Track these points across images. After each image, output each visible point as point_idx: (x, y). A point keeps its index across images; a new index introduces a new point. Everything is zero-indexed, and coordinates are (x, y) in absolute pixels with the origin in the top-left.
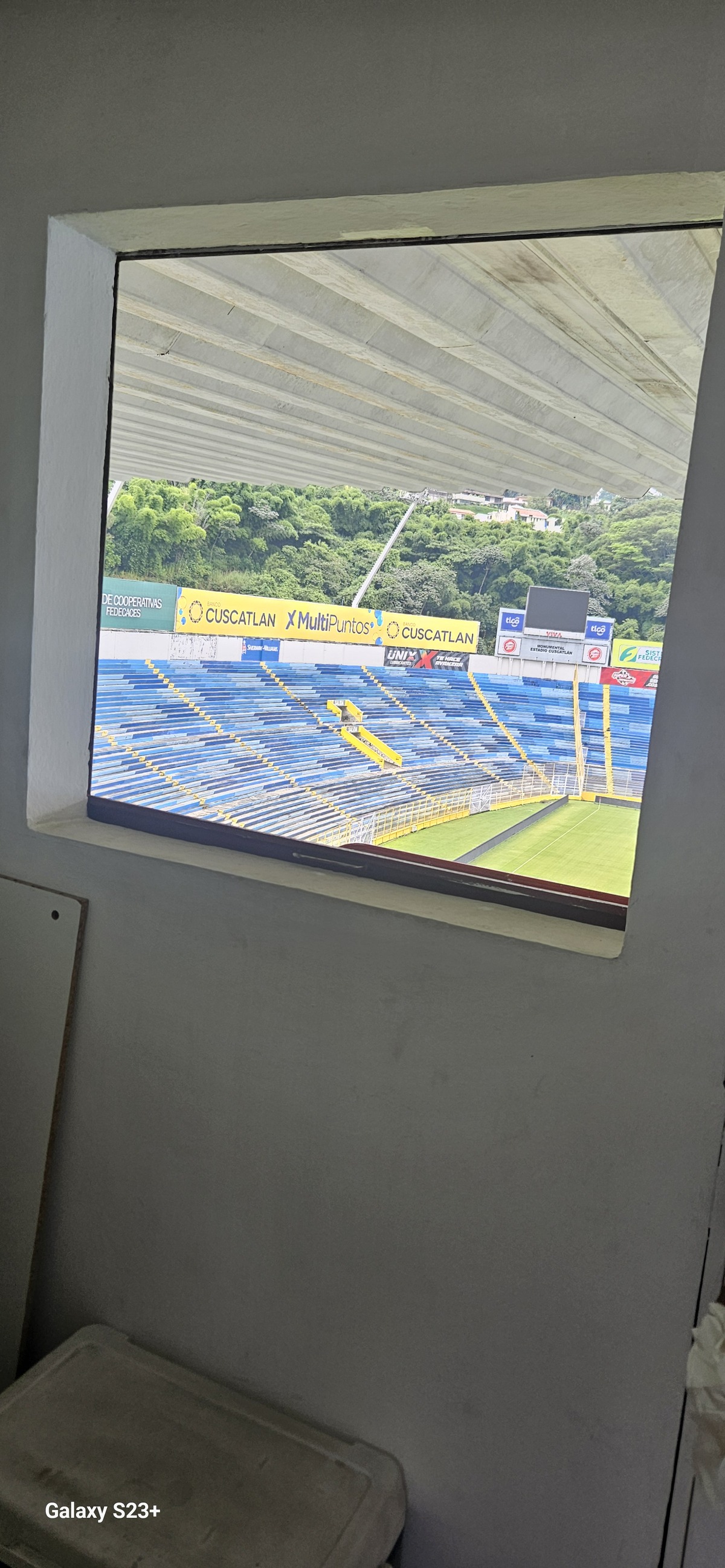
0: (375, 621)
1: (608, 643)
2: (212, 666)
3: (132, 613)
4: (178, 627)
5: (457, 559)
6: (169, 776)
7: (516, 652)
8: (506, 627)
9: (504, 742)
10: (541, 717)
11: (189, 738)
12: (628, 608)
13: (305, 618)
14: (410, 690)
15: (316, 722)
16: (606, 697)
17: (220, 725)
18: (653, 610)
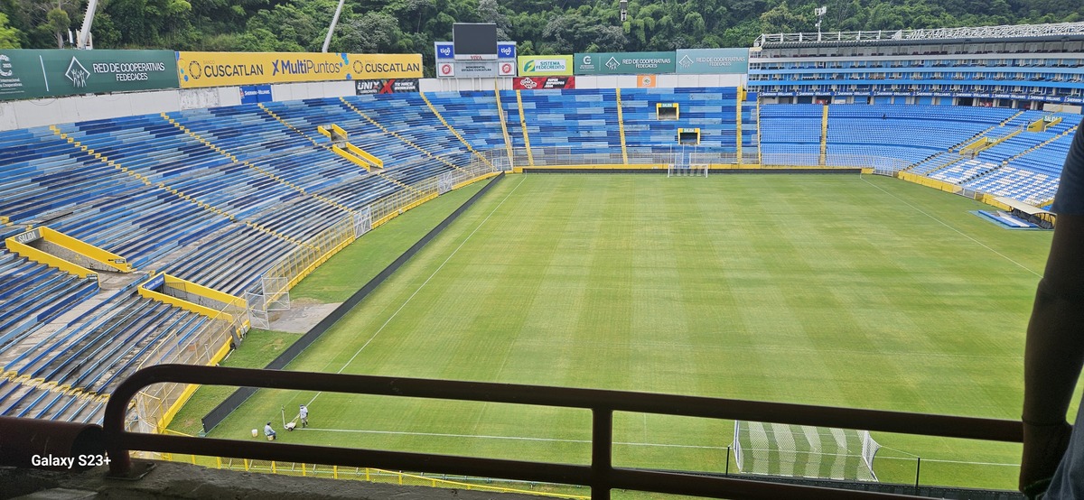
0: (343, 61)
1: (514, 59)
2: (219, 111)
3: (140, 77)
4: (183, 83)
5: (396, 8)
6: (201, 202)
7: (452, 74)
8: (442, 56)
9: (454, 140)
10: (477, 119)
11: (211, 170)
12: (524, 33)
13: (286, 65)
14: (380, 111)
15: (311, 144)
16: (519, 98)
17: (234, 157)
18: (541, 33)
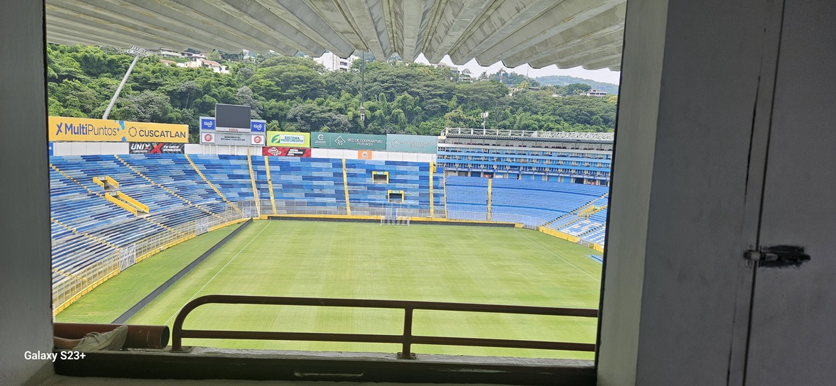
0: (120, 127)
1: (264, 133)
5: (170, 89)
7: (213, 141)
8: (205, 127)
9: (212, 192)
10: (231, 176)
12: (272, 115)
13: (69, 128)
14: (149, 167)
16: (267, 162)
18: (286, 115)
